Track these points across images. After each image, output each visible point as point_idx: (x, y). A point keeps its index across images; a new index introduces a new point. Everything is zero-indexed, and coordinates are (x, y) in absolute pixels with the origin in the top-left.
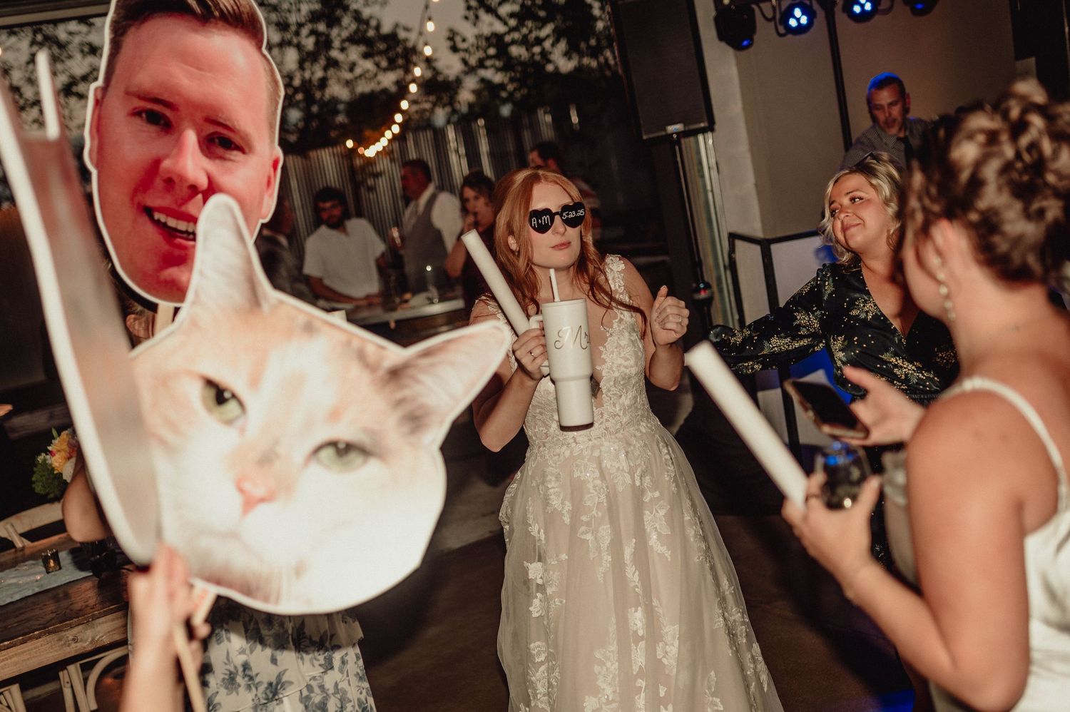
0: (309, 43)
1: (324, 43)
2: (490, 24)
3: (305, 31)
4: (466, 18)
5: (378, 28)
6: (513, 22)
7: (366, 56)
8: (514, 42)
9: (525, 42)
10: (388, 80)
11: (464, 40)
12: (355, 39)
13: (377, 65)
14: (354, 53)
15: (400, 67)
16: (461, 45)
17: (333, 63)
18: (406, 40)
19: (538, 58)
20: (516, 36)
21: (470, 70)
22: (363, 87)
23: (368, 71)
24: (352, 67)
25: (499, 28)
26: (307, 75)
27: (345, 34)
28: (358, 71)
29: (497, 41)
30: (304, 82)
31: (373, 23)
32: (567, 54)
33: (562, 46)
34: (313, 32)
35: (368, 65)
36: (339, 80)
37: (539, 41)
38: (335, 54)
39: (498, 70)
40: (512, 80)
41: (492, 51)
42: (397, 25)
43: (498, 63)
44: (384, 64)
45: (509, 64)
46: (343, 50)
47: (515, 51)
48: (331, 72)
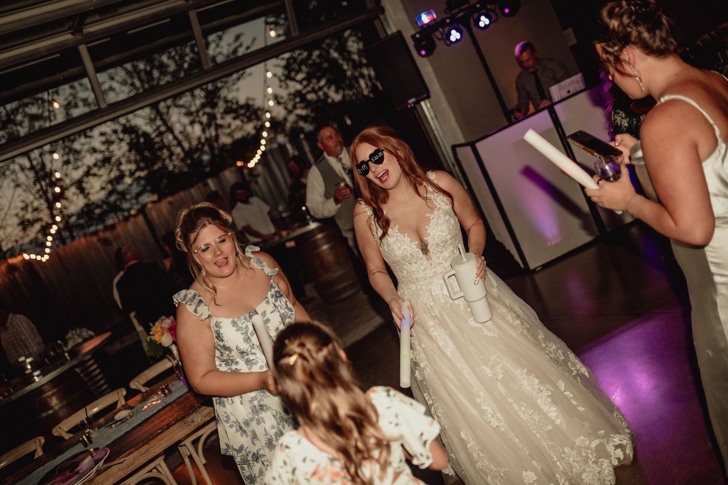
0: (205, 119)
1: (212, 117)
2: (294, 86)
3: (201, 114)
4: (281, 87)
5: (237, 103)
6: (305, 83)
7: (235, 118)
8: (308, 92)
9: (313, 91)
10: (250, 128)
11: (282, 98)
12: (228, 111)
13: (242, 121)
14: (229, 119)
15: (254, 119)
16: (282, 101)
17: (218, 127)
18: (253, 105)
19: (322, 97)
20: (309, 89)
21: (290, 112)
22: (238, 135)
23: (238, 126)
24: (229, 126)
25: (299, 87)
26: (208, 135)
27: (221, 110)
28: (233, 127)
29: (298, 94)
30: (207, 139)
31: (234, 101)
32: (337, 92)
33: (333, 88)
34: (204, 114)
35: (238, 122)
36: (224, 134)
37: (321, 88)
38: (219, 121)
39: (303, 108)
40: (312, 111)
41: (298, 100)
42: (248, 99)
43: (302, 105)
44: (245, 120)
45: (308, 104)
46: (222, 118)
47: (311, 97)
48: (220, 131)
